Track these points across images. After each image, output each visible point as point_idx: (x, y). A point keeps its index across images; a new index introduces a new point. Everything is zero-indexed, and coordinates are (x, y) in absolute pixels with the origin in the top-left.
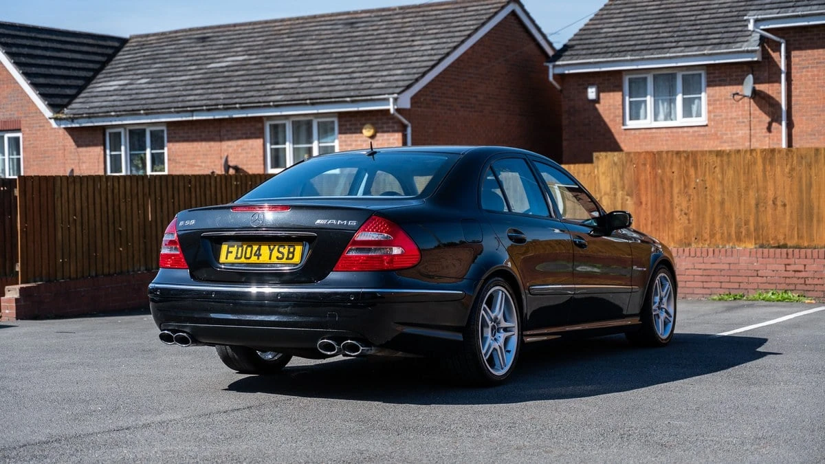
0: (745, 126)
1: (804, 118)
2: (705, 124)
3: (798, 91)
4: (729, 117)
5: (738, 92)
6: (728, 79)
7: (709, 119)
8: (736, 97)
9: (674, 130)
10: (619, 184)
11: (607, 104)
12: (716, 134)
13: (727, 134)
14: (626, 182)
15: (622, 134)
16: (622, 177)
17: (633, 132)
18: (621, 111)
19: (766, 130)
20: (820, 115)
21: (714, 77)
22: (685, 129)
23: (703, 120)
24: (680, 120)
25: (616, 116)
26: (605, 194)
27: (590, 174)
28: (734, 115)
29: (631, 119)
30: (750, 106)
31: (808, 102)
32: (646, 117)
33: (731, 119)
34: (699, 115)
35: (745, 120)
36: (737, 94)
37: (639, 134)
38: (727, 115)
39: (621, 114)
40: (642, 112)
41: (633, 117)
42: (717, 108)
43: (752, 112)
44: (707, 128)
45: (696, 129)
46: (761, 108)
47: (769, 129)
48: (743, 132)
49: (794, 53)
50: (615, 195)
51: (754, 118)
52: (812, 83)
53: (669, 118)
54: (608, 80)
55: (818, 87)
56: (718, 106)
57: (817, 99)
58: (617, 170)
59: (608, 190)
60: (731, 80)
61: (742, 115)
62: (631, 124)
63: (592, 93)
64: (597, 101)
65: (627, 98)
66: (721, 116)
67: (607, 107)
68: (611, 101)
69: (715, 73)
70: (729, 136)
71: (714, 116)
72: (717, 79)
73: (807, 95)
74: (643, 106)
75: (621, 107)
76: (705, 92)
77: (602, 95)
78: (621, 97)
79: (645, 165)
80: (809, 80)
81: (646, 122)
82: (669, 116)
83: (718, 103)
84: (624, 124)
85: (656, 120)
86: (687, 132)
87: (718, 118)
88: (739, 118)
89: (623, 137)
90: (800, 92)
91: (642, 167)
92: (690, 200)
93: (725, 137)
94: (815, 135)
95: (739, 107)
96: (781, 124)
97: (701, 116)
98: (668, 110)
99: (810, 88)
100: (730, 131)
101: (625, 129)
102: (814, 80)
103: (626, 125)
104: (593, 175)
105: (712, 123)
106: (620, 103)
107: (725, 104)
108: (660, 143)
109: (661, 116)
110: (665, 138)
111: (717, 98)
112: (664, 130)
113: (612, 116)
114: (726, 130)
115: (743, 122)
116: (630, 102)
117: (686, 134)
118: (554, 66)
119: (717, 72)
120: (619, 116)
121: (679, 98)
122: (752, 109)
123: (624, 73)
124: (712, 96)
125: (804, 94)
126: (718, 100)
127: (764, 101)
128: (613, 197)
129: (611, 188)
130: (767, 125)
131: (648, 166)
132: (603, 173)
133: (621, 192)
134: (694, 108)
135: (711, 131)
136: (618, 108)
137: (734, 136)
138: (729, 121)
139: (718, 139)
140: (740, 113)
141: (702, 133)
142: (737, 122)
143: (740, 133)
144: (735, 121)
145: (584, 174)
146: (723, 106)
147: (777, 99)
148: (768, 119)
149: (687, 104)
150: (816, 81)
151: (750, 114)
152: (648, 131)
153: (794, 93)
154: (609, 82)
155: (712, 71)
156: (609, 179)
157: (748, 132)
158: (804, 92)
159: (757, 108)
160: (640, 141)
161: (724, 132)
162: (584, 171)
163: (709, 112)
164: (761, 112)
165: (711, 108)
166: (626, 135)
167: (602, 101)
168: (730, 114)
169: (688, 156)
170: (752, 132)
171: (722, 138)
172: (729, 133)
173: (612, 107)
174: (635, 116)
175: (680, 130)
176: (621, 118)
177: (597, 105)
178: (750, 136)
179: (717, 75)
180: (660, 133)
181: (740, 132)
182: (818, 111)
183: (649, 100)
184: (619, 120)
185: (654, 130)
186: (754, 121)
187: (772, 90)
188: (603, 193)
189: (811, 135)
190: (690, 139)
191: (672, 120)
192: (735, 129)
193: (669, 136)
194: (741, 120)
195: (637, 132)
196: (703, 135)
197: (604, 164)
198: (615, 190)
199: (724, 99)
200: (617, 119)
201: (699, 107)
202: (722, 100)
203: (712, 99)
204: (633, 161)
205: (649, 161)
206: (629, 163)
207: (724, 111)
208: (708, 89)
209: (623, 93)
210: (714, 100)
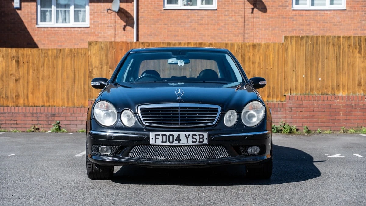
0: (112, 29)
1: (146, 26)
2: (88, 26)
3: (143, 10)
4: (102, 23)
7: (91, 23)
8: (109, 11)
9: (69, 29)
10: (104, 61)
11: (26, 11)
12: (95, 33)
13: (101, 33)
14: (109, 60)
15: (36, 30)
16: (107, 56)
17: (43, 29)
18: (35, 16)
20: (155, 24)
22: (76, 29)
23: (87, 24)
24: (72, 23)
25: (32, 19)
26: (95, 67)
27: (85, 54)
28: (106, 22)
29: (41, 21)
30: (115, 17)
31: (149, 17)
32: (50, 20)
33: (104, 24)
34: (84, 21)
35: (112, 25)
36: (110, 9)
37: (47, 30)
38: (102, 22)
39: (35, 18)
40: (48, 17)
41: (42, 20)
42: (95, 17)
43: (116, 21)
44: (89, 28)
45: (82, 29)
46: (121, 18)
47: (124, 29)
48: (111, 32)
50: (102, 68)
51: (117, 24)
52: (151, 6)
53: (64, 21)
55: (154, 8)
56: (96, 16)
57: (153, 15)
58: (103, 52)
59: (97, 64)
61: (110, 22)
62: (41, 24)
63: (16, 3)
64: (20, 9)
65: (39, 6)
66: (98, 22)
67: (26, 13)
68: (29, 9)
70: (103, 34)
71: (94, 22)
73: (148, 13)
74: (48, 14)
75: (35, 13)
76: (88, 6)
77: (23, 4)
78: (36, 7)
79: (121, 49)
80: (149, 4)
81: (51, 23)
82: (65, 20)
83: (96, 14)
84: (37, 24)
85: (57, 22)
86: (77, 31)
87: (96, 23)
88: (108, 24)
89: (36, 32)
90: (144, 10)
91: (119, 51)
93: (100, 35)
94: (152, 36)
95: (109, 17)
96: (133, 27)
98: (64, 17)
99: (150, 8)
100: (103, 31)
101: (38, 27)
102: (152, 4)
103: (39, 25)
104: (87, 55)
105: (93, 26)
106: (35, 10)
107: (100, 15)
108: (60, 37)
109: (60, 20)
110: (63, 34)
111: (95, 11)
112: (63, 29)
113: (29, 19)
114: (101, 31)
115: (111, 26)
116: (41, 11)
117: (76, 32)
120: (34, 19)
121: (72, 10)
122: (116, 19)
124: (93, 10)
125: (146, 12)
126: (96, 12)
127: (123, 15)
128: (100, 69)
129: (99, 64)
130: (123, 27)
131: (124, 50)
132: (94, 54)
133: (105, 66)
134: (81, 17)
135: (91, 31)
136: (34, 14)
137: (105, 34)
138: (103, 25)
139: (96, 35)
140: (109, 21)
141: (86, 32)
142: (108, 26)
143: (109, 33)
144: (106, 26)
145: (81, 54)
146: (99, 16)
147: (131, 14)
148: (124, 24)
149: (76, 13)
150: (153, 5)
151: (115, 22)
152: (53, 29)
153: (140, 11)
156: (98, 58)
157: (114, 32)
158: (146, 10)
159: (119, 18)
160: (47, 35)
161: (99, 32)
162: (81, 52)
163: (91, 19)
164: (121, 21)
165: (92, 17)
166: (38, 30)
167: (22, 9)
168: (103, 21)
170: (116, 32)
171: (98, 35)
172: (102, 32)
173: (29, 13)
174: (44, 19)
175: (73, 29)
176: (35, 20)
177: (19, 12)
178: (115, 34)
180: (60, 31)
181: (109, 32)
182: (154, 22)
183: (53, 8)
184: (34, 21)
185: (56, 29)
186: (117, 26)
187: (128, 8)
188: (94, 67)
189: (149, 35)
190: (79, 35)
191: (66, 23)
192: (106, 30)
193: (66, 33)
194: (109, 25)
195: (46, 29)
196: (87, 33)
197: (95, 49)
198: (102, 64)
199: (99, 12)
200: (33, 21)
201: (84, 16)
202: (98, 12)
203: (93, 11)
204: (114, 47)
205: (124, 47)
206: (111, 48)
207: (100, 19)
208: (90, 4)
209: (36, 4)
210: (94, 13)
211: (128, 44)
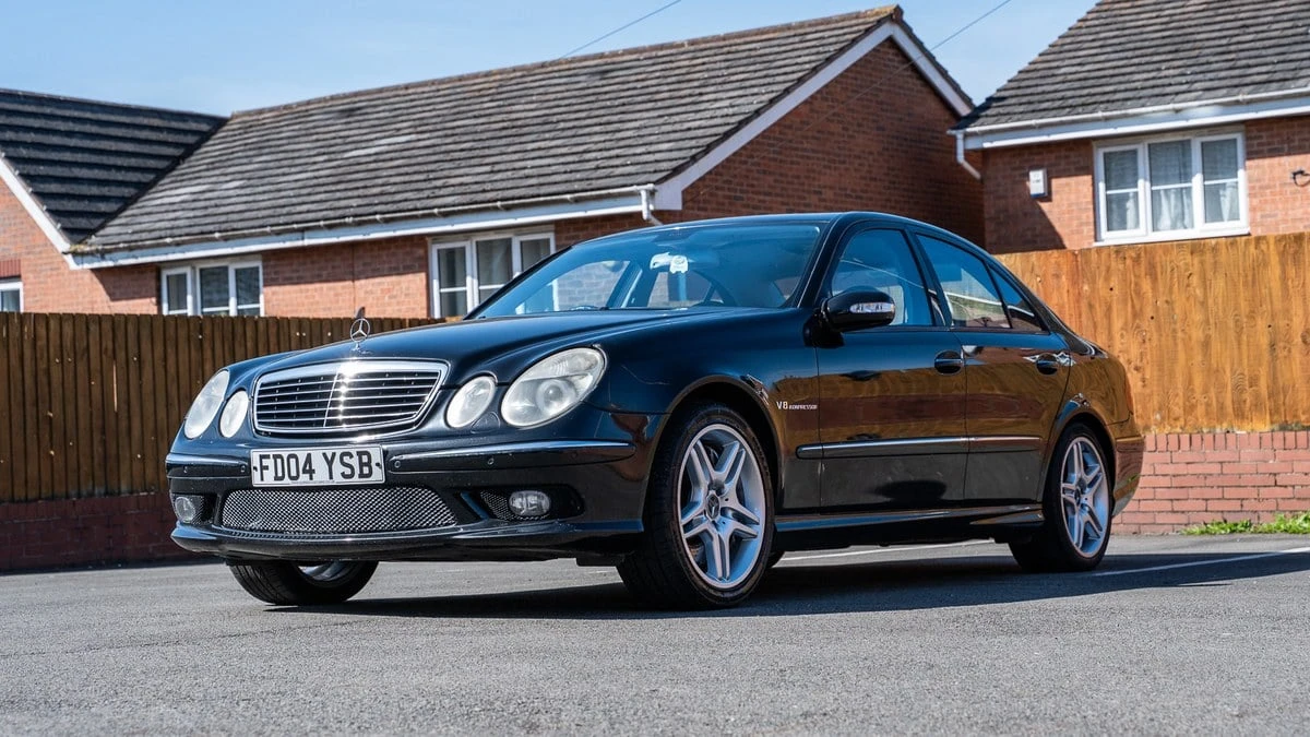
2: (1245, 231)
4: (1290, 218)
5: (1303, 169)
6: (1286, 146)
7: (1253, 223)
8: (1299, 178)
11: (1065, 203)
17: (1113, 251)
18: (1091, 213)
21: (1259, 144)
23: (1240, 227)
24: (1200, 228)
25: (1081, 224)
29: (1110, 229)
32: (1137, 224)
33: (1294, 221)
34: (1234, 216)
36: (1300, 173)
38: (1286, 214)
39: (1092, 220)
40: (1130, 215)
41: (1115, 224)
42: (1266, 202)
53: (1179, 224)
54: (1067, 157)
56: (1269, 197)
60: (1290, 148)
62: (1110, 238)
63: (1036, 182)
64: (1047, 197)
65: (1102, 186)
66: (1274, 215)
67: (1064, 208)
68: (1073, 196)
69: (1261, 137)
71: (1262, 217)
72: (1266, 148)
74: (1130, 204)
75: (1091, 206)
76: (1245, 168)
77: (1055, 182)
78: (1091, 189)
79: (1057, 276)
81: (1137, 232)
82: (1180, 219)
83: (1268, 191)
84: (1097, 238)
85: (1155, 229)
87: (1269, 219)
92: (1144, 342)
97: (1238, 219)
98: (1179, 210)
101: (1100, 248)
103: (1102, 241)
105: (1260, 230)
106: (1090, 199)
107: (1280, 193)
109: (1166, 220)
111: (1266, 182)
113: (1075, 224)
116: (1109, 199)
118: (966, 136)
119: (1263, 134)
120: (1087, 224)
121: (1197, 182)
123: (1094, 143)
124: (1258, 180)
126: (1268, 187)
131: (1064, 278)
134: (1226, 203)
136: (1087, 209)
138: (1291, 223)
146: (1278, 198)
149: (1212, 196)
154: (1070, 158)
155: (1255, 133)
163: (1253, 209)
165: (1255, 202)
167: (1054, 197)
168: (1290, 212)
169: (1139, 256)
173: (1074, 208)
174: (1117, 223)
176: (1092, 227)
177: (1045, 206)
179: (1264, 140)
183: (1143, 187)
184: (1088, 230)
191: (1185, 228)
199: (1278, 183)
200: (1085, 229)
201: (1234, 201)
202: (1275, 186)
203: (1258, 185)
204: (1037, 270)
205: (1065, 268)
207: (1280, 206)
208: (1248, 163)
209: (1093, 179)
210: (1261, 188)
211: (1076, 256)
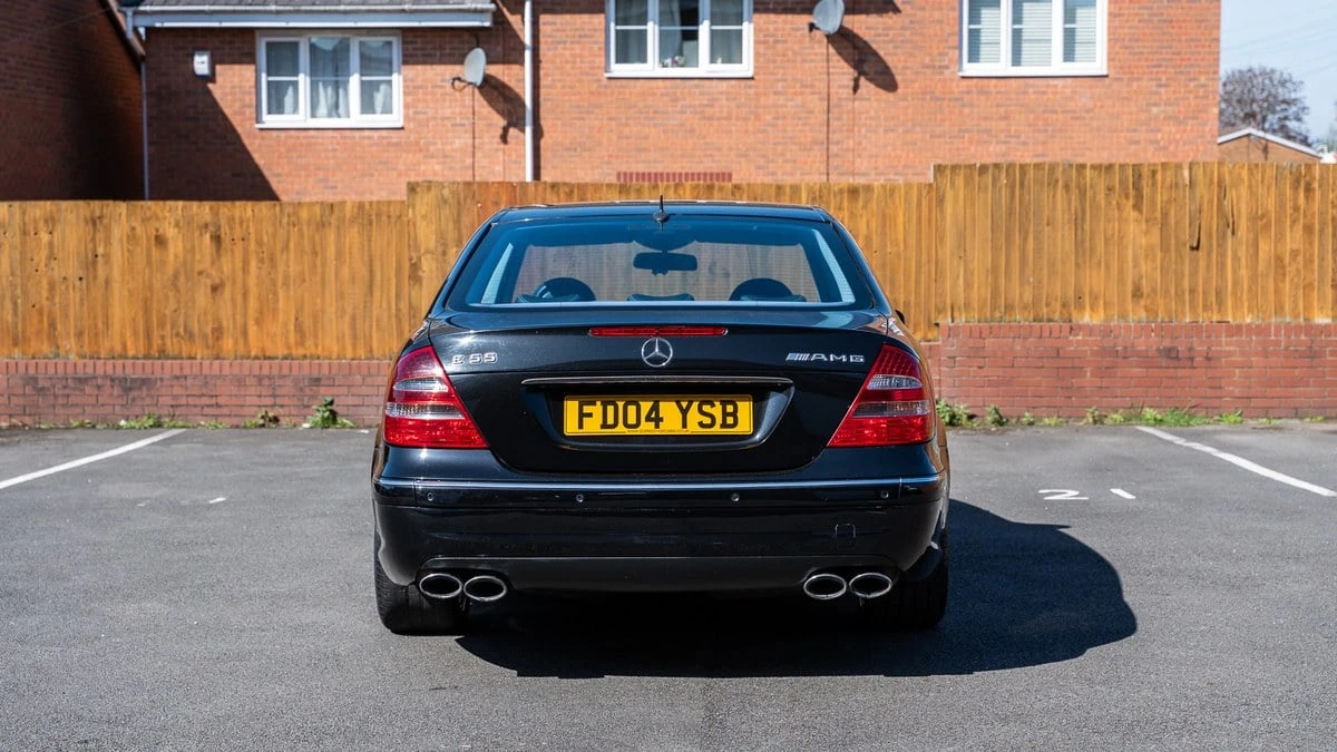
0: (466, 132)
1: (559, 123)
2: (399, 125)
3: (550, 79)
4: (439, 116)
5: (461, 76)
6: (438, 53)
7: (406, 117)
8: (457, 83)
9: (348, 133)
10: (451, 235)
11: (229, 85)
12: (417, 143)
13: (435, 144)
14: (464, 232)
15: (255, 137)
16: (457, 221)
17: (275, 134)
18: (254, 97)
19: (498, 140)
20: (583, 119)
21: (414, 49)
22: (367, 133)
23: (396, 118)
24: (355, 118)
25: (244, 106)
26: (427, 252)
27: (400, 217)
28: (448, 112)
29: (269, 112)
30: (473, 100)
31: (567, 98)
32: (295, 109)
33: (443, 119)
34: (387, 109)
35: (466, 122)
36: (459, 79)
37: (287, 138)
38: (437, 112)
39: (254, 103)
40: (288, 100)
41: (274, 108)
42: (419, 100)
43: (476, 109)
44: (402, 131)
45: (384, 133)
46: (491, 102)
47: (504, 138)
48: (463, 141)
49: (544, 18)
50: (444, 253)
51: (479, 119)
52: (573, 68)
53: (334, 113)
54: (231, 42)
55: (581, 74)
56: (421, 96)
57: (579, 93)
58: (447, 212)
59: (432, 244)
60: (442, 55)
61: (461, 113)
62: (271, 120)
63: (201, 64)
64: (211, 78)
65: (264, 76)
66: (425, 113)
67: (228, 90)
68: (236, 80)
69: (416, 43)
70: (439, 146)
71: (415, 113)
72: (419, 53)
73: (563, 87)
74: (290, 91)
75: (253, 90)
76: (399, 72)
77: (220, 68)
78: (254, 74)
79: (496, 203)
80: (567, 62)
81: (297, 116)
82: (335, 109)
83: (421, 91)
84: (258, 120)
85: (313, 115)
86: (369, 138)
87: (421, 116)
88: (455, 118)
89: (257, 142)
90: (553, 80)
93: (432, 148)
94: (575, 150)
95: (456, 100)
96: (523, 131)
97: (390, 112)
98: (334, 99)
99: (569, 75)
100: (441, 138)
101: (262, 129)
102: (574, 62)
103: (263, 122)
104: (405, 219)
105: (412, 125)
106: (253, 83)
107: (432, 94)
108: (323, 155)
109: (323, 109)
110: (330, 147)
111: (419, 83)
112: (330, 133)
113: (237, 105)
114: (434, 138)
115: (464, 125)
116: (269, 83)
117: (366, 141)
118: (136, 13)
119: (419, 40)
120: (249, 106)
121: (355, 81)
122: (476, 104)
123: (257, 33)
124: (412, 81)
125: (559, 85)
126: (421, 87)
127: (496, 93)
128: (440, 258)
129: (437, 242)
130: (500, 132)
132: (424, 217)
133: (455, 249)
134: (379, 98)
135: (408, 138)
136: (249, 93)
137: (448, 148)
138: (439, 121)
139: (421, 151)
140: (457, 110)
141: (394, 140)
142: (453, 125)
143: (458, 143)
144: (448, 123)
145: (389, 217)
146: (429, 97)
147: (517, 90)
148: (502, 122)
149: (368, 91)
150: (578, 65)
151: (474, 113)
152: (303, 134)
153: (543, 82)
154: (234, 45)
155: (410, 39)
156: (434, 227)
157: (471, 141)
158: (560, 80)
159: (485, 103)
160: (289, 151)
161: (431, 140)
162: (389, 212)
163: (407, 106)
164: (490, 109)
165: (409, 99)
166: (263, 138)
167: (219, 79)
168: (440, 111)
169: (572, 192)
170: (477, 141)
171: (428, 150)
172: (439, 142)
173: (237, 90)
174: (277, 107)
175: (357, 134)
176: (254, 110)
177: (210, 86)
178: (474, 147)
179: (419, 45)
180: (323, 138)
181: (457, 141)
182: (580, 113)
183: (303, 80)
184: (251, 112)
185: (312, 133)
186: (480, 125)
187: (509, 75)
188: (422, 251)
189: (569, 149)
190: (374, 149)
191: (339, 116)
192: (450, 135)
193: (338, 144)
194: (458, 121)
195: (283, 134)
196: (396, 144)
197: (425, 200)
198: (445, 245)
199: (429, 85)
200: (248, 111)
201: (389, 97)
202: (427, 88)
203: (411, 84)
206: (469, 200)
207: (431, 105)
208: (403, 67)
209: (256, 71)
210: (415, 87)
